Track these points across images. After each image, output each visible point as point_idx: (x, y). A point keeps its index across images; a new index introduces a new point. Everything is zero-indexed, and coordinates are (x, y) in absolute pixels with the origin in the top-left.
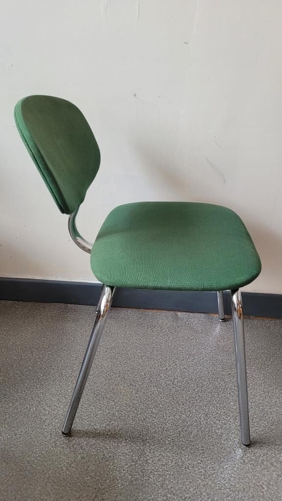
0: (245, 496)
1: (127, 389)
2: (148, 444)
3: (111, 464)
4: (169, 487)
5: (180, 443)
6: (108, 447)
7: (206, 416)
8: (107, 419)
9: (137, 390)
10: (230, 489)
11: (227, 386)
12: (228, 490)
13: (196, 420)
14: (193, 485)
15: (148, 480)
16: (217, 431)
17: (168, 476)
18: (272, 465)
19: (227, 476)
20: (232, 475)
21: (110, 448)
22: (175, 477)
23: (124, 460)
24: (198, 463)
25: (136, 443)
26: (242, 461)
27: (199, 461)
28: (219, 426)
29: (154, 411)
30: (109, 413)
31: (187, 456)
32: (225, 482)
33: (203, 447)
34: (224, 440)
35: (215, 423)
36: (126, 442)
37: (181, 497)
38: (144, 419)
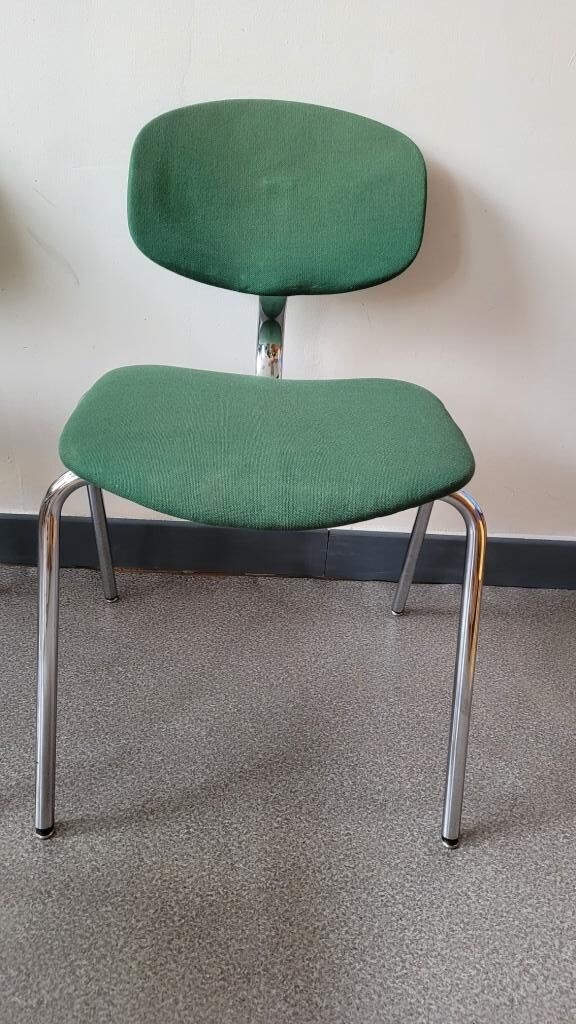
0: (433, 916)
1: (189, 728)
2: (235, 832)
3: (157, 877)
4: (281, 911)
5: (302, 825)
6: (151, 845)
7: (354, 769)
8: (147, 790)
9: (212, 730)
10: (404, 904)
11: (393, 711)
12: (400, 906)
13: (332, 779)
14: (329, 904)
15: (237, 901)
16: (376, 797)
17: (278, 890)
18: (485, 853)
19: (397, 879)
20: (408, 877)
21: (155, 846)
22: (292, 892)
23: (186, 867)
24: (340, 860)
25: (210, 833)
26: (426, 849)
27: (342, 857)
28: (380, 787)
29: (246, 766)
30: (151, 778)
31: (317, 849)
32: (395, 892)
33: (347, 829)
34: (391, 813)
35: (371, 782)
36: (190, 833)
37: (307, 928)
38: (226, 786)
